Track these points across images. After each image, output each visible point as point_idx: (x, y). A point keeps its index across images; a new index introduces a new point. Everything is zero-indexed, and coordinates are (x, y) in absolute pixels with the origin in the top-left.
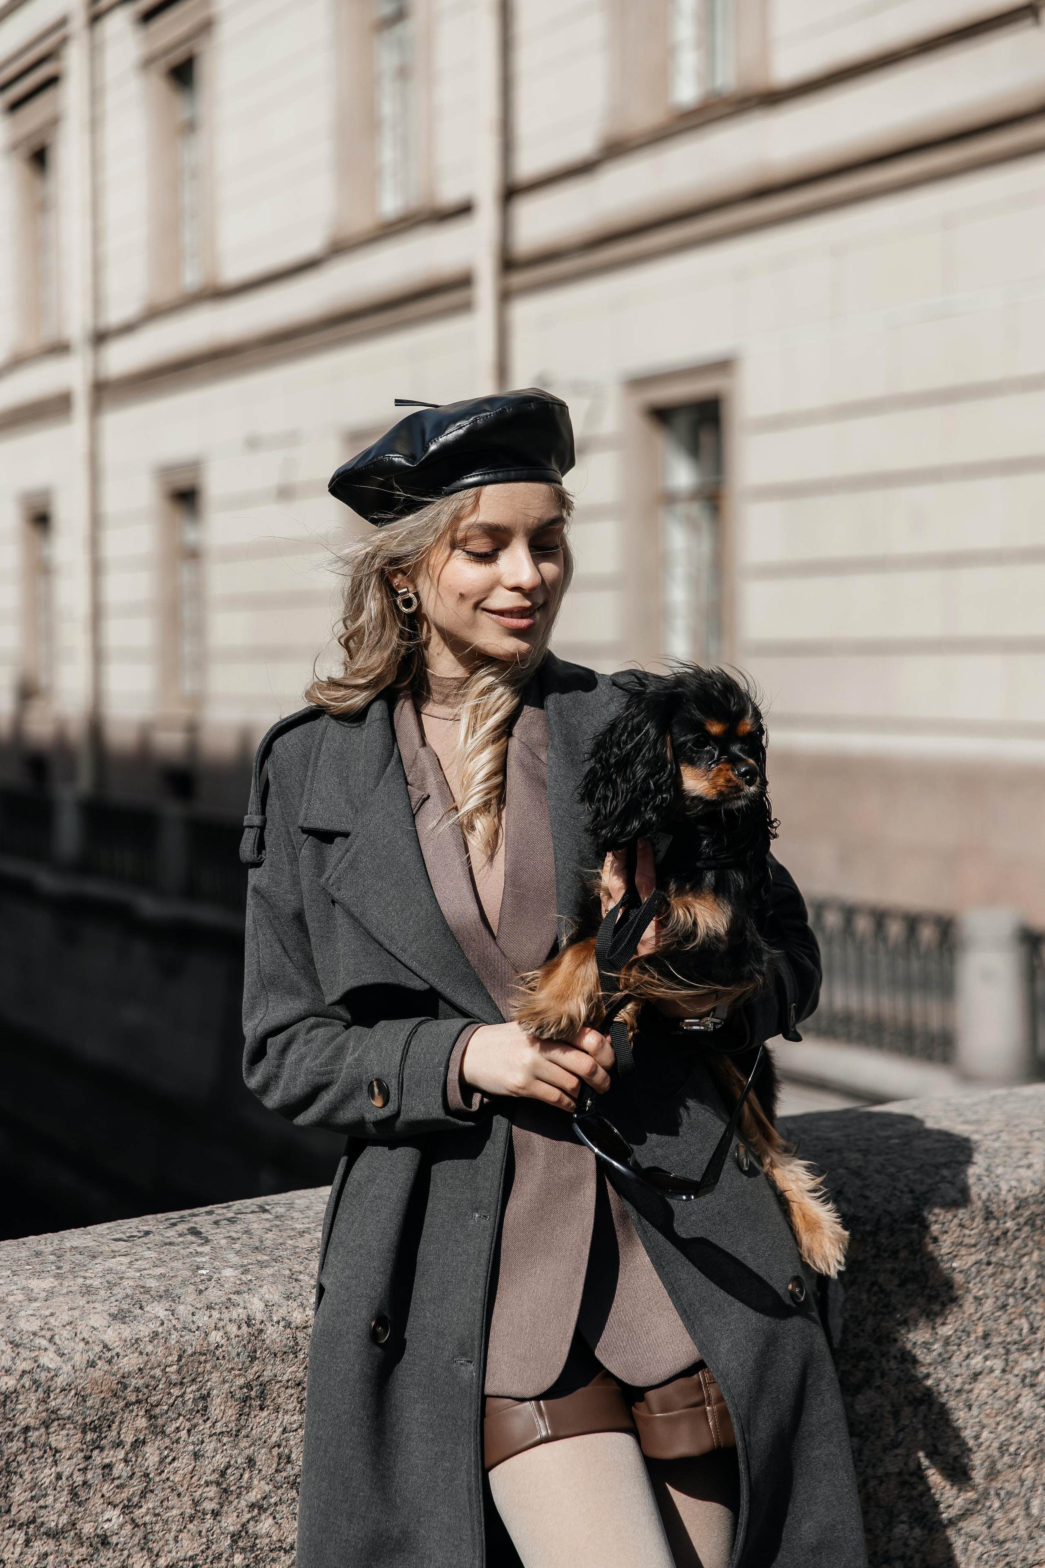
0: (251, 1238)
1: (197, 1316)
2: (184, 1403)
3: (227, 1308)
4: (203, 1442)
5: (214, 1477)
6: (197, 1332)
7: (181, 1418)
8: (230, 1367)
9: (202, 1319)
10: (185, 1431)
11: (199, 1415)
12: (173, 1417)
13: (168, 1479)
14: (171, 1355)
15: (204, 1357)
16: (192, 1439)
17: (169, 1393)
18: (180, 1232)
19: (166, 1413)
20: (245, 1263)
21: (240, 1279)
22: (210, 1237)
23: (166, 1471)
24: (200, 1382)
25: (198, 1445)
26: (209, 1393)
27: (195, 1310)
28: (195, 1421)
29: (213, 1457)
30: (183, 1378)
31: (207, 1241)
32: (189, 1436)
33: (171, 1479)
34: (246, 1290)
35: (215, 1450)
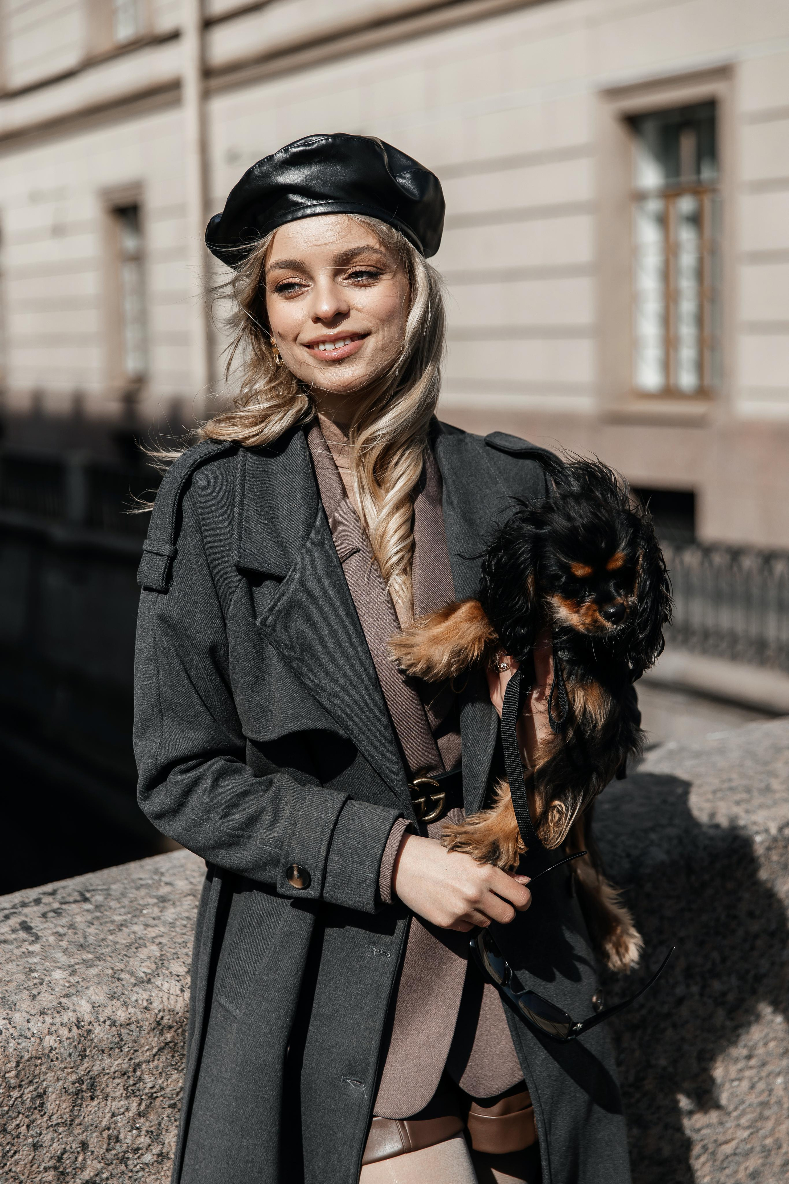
0: (75, 933)
1: (32, 1023)
2: (23, 1103)
3: (58, 1012)
4: (41, 1134)
5: (51, 1163)
6: (32, 1039)
7: (21, 1116)
8: (63, 1066)
9: (36, 1026)
10: (25, 1127)
11: (36, 1111)
12: (13, 1115)
13: (10, 1170)
14: (9, 1062)
15: (40, 1061)
16: (31, 1132)
17: (10, 1096)
18: (13, 928)
19: (7, 1113)
20: (72, 963)
21: (69, 982)
22: (40, 934)
23: (8, 1164)
24: (37, 1083)
25: (36, 1137)
26: (45, 1091)
27: (30, 1017)
28: (34, 1117)
29: (51, 1146)
30: (22, 1081)
31: (37, 938)
32: (28, 1130)
33: (13, 1170)
34: (74, 992)
35: (52, 1140)
